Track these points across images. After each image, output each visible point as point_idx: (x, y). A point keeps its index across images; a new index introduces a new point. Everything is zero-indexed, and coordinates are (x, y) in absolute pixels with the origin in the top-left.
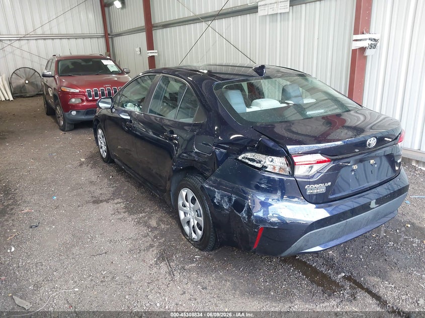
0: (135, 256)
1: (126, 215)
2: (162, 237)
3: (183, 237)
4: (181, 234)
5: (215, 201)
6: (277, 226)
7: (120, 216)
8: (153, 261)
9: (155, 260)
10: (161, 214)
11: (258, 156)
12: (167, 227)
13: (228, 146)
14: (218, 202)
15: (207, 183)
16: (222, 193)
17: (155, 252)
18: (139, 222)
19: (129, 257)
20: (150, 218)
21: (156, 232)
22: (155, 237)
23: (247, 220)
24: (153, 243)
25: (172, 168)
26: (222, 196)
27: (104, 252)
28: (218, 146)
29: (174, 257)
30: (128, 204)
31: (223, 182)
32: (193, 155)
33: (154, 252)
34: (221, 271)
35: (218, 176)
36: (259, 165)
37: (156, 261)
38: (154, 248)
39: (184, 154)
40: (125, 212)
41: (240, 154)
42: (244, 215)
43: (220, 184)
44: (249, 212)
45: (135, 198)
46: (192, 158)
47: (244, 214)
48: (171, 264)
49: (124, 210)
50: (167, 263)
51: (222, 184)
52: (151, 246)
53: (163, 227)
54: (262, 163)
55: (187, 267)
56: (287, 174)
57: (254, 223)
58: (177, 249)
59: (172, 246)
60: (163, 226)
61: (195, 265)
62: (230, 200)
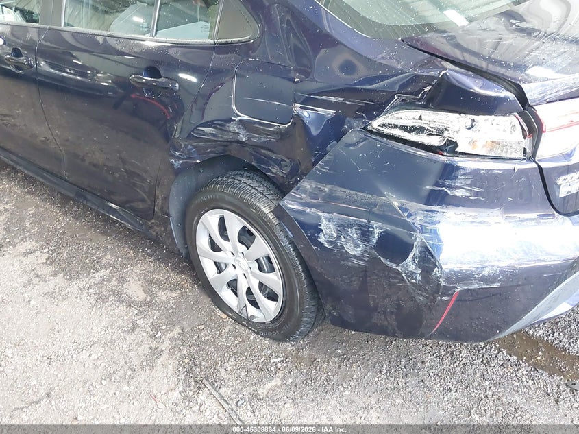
0: (126, 388)
1: (60, 280)
2: (171, 323)
3: (223, 316)
4: (213, 307)
5: (322, 240)
6: (499, 281)
7: (48, 287)
8: (176, 394)
9: (181, 388)
10: (145, 267)
11: (432, 118)
12: (174, 295)
13: (340, 100)
14: (330, 242)
15: (293, 199)
16: (340, 219)
17: (171, 367)
18: (99, 296)
19: (111, 392)
20: (122, 280)
21: (155, 314)
22: (156, 327)
23: (419, 278)
24: (157, 345)
25: (172, 164)
26: (342, 228)
27: (43, 392)
28: (308, 101)
29: (222, 370)
30: (54, 251)
31: (339, 194)
32: (232, 127)
33: (167, 366)
34: (345, 385)
35: (324, 179)
36: (435, 141)
37: (184, 390)
38: (164, 357)
39: (206, 129)
40: (55, 274)
41: (374, 118)
42: (412, 268)
43: (331, 198)
44: (428, 259)
45: (64, 233)
46: (230, 137)
47: (410, 264)
48: (223, 391)
49: (50, 269)
50: (213, 392)
51: (337, 199)
52: (156, 353)
53: (164, 298)
54: (446, 134)
55: (262, 392)
56: (520, 155)
57: (443, 284)
58: (221, 349)
59: (206, 343)
60: (163, 296)
61: (279, 382)
62: (365, 233)
